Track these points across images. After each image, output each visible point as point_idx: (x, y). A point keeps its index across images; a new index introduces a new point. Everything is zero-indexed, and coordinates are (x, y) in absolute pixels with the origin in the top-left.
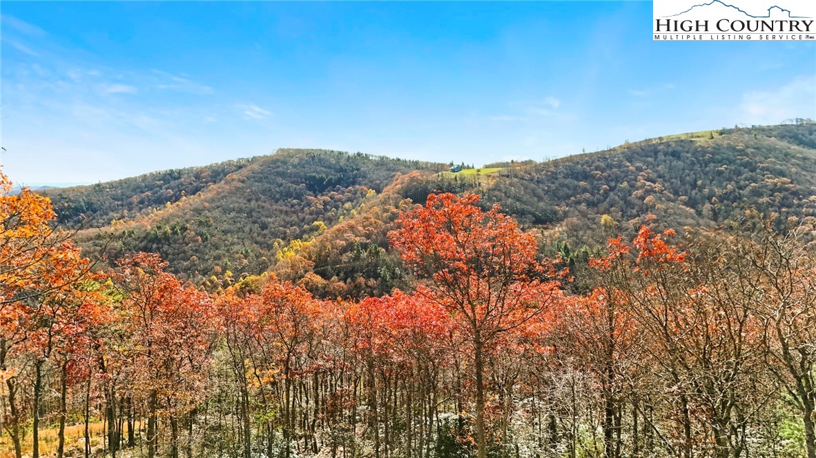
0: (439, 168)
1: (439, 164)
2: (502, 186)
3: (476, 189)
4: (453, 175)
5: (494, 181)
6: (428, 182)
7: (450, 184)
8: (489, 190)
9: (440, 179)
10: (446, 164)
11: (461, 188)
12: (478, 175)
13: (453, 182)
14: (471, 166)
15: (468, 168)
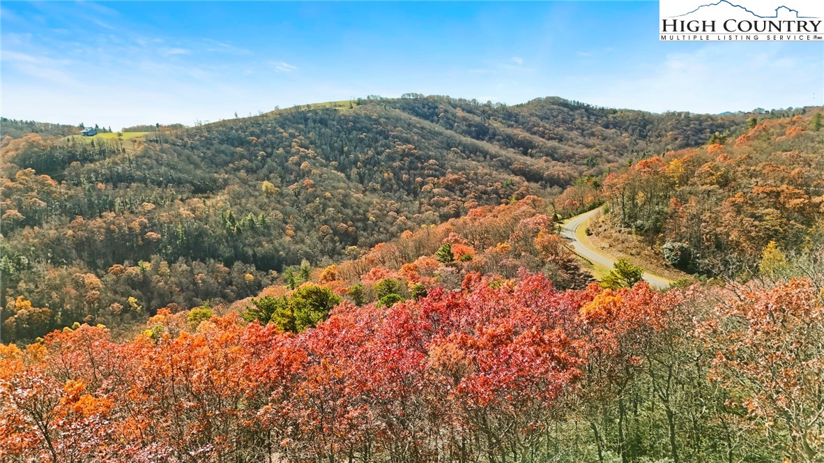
0: (66, 130)
1: (64, 126)
2: (152, 153)
3: (120, 156)
4: (88, 140)
5: (142, 147)
6: (53, 148)
7: (85, 150)
8: (137, 157)
9: (70, 144)
10: (73, 127)
11: (100, 154)
12: (120, 140)
13: (88, 148)
14: (107, 128)
15: (104, 131)
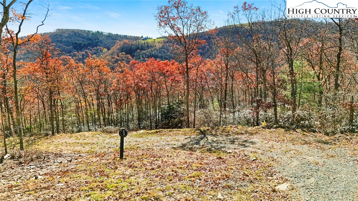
0: (137, 38)
1: (136, 37)
2: (165, 47)
3: (154, 48)
4: (143, 42)
5: (162, 44)
6: (132, 45)
8: (160, 48)
9: (137, 43)
10: (139, 37)
11: (147, 47)
12: (154, 42)
13: (143, 45)
14: (151, 38)
